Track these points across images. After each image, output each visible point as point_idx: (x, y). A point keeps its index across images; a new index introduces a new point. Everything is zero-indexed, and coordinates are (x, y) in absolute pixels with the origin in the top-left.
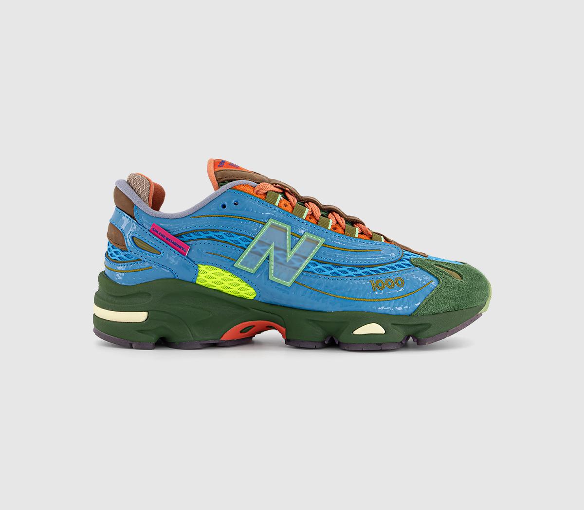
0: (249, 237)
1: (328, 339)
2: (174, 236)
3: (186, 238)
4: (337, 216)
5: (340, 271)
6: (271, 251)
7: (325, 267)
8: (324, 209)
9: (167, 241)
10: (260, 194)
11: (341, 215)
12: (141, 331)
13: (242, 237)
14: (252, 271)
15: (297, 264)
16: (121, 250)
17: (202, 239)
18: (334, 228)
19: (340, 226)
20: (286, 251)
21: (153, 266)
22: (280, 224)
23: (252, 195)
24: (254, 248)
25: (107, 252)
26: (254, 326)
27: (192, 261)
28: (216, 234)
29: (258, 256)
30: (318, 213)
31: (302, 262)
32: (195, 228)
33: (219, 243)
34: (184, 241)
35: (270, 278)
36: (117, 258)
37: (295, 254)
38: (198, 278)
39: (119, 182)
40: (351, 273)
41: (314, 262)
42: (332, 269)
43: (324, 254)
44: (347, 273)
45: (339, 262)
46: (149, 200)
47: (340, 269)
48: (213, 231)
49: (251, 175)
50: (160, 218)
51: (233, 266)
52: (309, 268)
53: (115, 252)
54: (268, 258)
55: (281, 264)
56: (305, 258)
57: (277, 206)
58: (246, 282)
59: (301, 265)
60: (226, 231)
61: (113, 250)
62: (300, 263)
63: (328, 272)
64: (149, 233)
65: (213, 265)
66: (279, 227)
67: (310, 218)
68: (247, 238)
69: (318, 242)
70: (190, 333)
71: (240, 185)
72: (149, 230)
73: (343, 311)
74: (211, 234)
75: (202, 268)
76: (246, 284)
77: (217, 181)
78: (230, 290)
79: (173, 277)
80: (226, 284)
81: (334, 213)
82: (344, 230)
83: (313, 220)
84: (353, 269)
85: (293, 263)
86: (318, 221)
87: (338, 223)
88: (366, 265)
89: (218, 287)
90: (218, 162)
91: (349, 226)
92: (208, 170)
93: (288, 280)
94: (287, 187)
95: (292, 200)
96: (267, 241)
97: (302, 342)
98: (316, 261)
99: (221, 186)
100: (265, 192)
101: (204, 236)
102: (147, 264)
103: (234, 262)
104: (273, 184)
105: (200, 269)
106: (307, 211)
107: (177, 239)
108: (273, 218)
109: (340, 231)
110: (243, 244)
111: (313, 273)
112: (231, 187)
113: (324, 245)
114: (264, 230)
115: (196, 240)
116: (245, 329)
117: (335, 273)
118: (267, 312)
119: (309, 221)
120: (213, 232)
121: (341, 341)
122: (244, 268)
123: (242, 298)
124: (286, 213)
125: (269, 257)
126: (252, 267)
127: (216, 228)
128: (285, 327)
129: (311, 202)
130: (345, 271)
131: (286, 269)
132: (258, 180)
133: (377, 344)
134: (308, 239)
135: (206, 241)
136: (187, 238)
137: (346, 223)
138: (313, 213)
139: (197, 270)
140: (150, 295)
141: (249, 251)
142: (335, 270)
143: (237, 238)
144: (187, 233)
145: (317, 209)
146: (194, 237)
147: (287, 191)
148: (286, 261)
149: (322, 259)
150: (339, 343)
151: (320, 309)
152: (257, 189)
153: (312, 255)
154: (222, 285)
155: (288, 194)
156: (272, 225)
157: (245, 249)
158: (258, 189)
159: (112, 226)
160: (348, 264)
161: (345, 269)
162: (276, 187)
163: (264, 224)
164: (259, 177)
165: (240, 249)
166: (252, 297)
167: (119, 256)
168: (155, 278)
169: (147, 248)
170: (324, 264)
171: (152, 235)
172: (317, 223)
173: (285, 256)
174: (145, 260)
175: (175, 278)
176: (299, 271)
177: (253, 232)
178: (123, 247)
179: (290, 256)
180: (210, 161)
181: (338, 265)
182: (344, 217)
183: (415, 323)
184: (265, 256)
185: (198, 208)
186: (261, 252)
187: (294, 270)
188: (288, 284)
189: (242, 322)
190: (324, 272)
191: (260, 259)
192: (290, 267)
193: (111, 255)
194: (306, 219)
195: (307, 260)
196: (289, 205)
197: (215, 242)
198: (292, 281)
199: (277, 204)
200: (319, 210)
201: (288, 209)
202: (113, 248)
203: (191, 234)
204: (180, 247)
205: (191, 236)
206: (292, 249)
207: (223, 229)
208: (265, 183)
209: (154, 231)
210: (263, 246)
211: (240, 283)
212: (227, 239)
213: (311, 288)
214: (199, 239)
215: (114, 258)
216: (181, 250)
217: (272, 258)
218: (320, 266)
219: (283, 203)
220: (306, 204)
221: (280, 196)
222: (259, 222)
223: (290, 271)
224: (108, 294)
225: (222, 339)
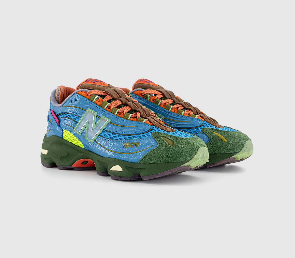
2: (56, 115)
6: (87, 124)
9: (54, 118)
10: (88, 96)
14: (79, 134)
18: (120, 114)
19: (123, 113)
21: (51, 129)
22: (92, 111)
27: (60, 128)
28: (69, 115)
35: (85, 138)
37: (97, 127)
38: (63, 136)
40: (118, 138)
42: (111, 135)
45: (114, 132)
47: (114, 136)
52: (102, 134)
55: (90, 131)
63: (109, 137)
65: (67, 130)
68: (79, 117)
69: (107, 121)
71: (80, 91)
75: (64, 131)
84: (120, 136)
85: (95, 131)
88: (127, 134)
91: (127, 113)
98: (105, 130)
100: (91, 95)
101: (65, 116)
107: (56, 117)
108: (90, 108)
110: (77, 120)
112: (76, 92)
113: (110, 123)
114: (85, 114)
115: (63, 118)
118: (88, 155)
122: (76, 132)
123: (79, 147)
126: (79, 132)
127: (69, 112)
133: (120, 177)
134: (103, 119)
143: (76, 117)
148: (92, 130)
149: (108, 130)
156: (89, 111)
157: (77, 123)
160: (118, 133)
166: (83, 147)
169: (50, 120)
171: (51, 114)
177: (81, 114)
179: (93, 127)
183: (139, 167)
188: (92, 141)
194: (106, 109)
196: (101, 102)
197: (68, 119)
199: (94, 101)
205: (61, 116)
206: (95, 124)
211: (76, 139)
212: (72, 117)
213: (100, 145)
216: (57, 122)
217: (87, 128)
218: (106, 133)
219: (98, 101)
221: (97, 97)
225: (72, 166)
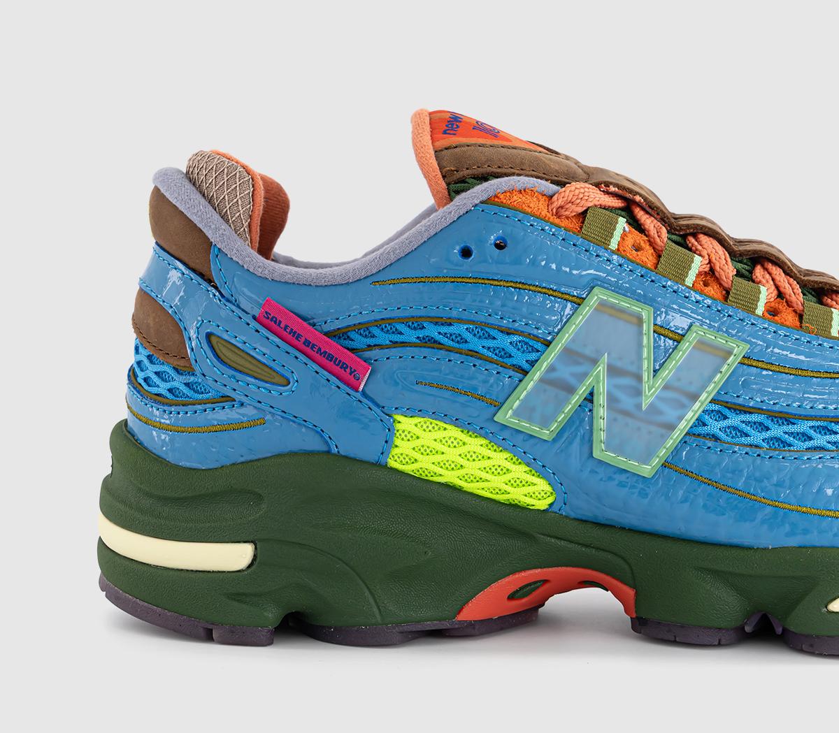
0: (536, 338)
1: (755, 620)
2: (326, 334)
3: (359, 341)
4: (777, 272)
5: (791, 434)
6: (599, 380)
7: (747, 423)
8: (742, 254)
9: (307, 349)
10: (567, 218)
11: (788, 271)
12: (238, 597)
13: (515, 338)
14: (546, 434)
15: (670, 414)
16: (176, 369)
17: (404, 344)
18: (773, 312)
19: (788, 305)
20: (639, 378)
21: (268, 417)
22: (625, 304)
23: (544, 219)
24: (552, 369)
25: (132, 370)
26: (546, 581)
27: (377, 405)
28: (444, 329)
29: (562, 394)
30: (728, 269)
31: (684, 407)
32: (385, 315)
33: (453, 356)
34: (352, 350)
35: (596, 454)
36: (164, 392)
37: (666, 387)
38: (395, 451)
39: (164, 175)
40: (820, 440)
41: (716, 407)
42: (768, 429)
43: (746, 384)
44: (810, 438)
45: (789, 410)
46: (250, 231)
47: (791, 428)
48: (437, 321)
49: (536, 157)
50: (286, 283)
51: (492, 419)
52: (705, 425)
53: (157, 373)
54: (590, 398)
55: (626, 413)
56: (694, 397)
57: (613, 252)
58: (528, 465)
59: (681, 418)
60: (472, 322)
61: (151, 370)
62: (679, 412)
63: (757, 437)
64: (254, 324)
65: (435, 415)
66: (622, 311)
67: (706, 284)
68: (531, 343)
69: (729, 353)
70: (372, 601)
71: (511, 192)
72: (254, 317)
73: (800, 547)
74: (432, 331)
75: (405, 424)
76: (527, 469)
77: (444, 177)
78: (481, 485)
79: (324, 448)
80: (472, 468)
81: (770, 266)
82: (801, 317)
83: (713, 290)
84: (825, 428)
85: (660, 413)
86: (728, 293)
87: (780, 295)
89: (449, 477)
90: (441, 120)
91: (812, 306)
92: (415, 144)
93: (645, 460)
94: (637, 193)
95: (653, 232)
96: (588, 351)
97: (682, 627)
98: (724, 405)
99: (458, 192)
100: (580, 210)
101: (410, 336)
102: (249, 411)
103: (493, 409)
104: (597, 185)
105: (398, 426)
106: (698, 264)
107: (332, 342)
108: (604, 284)
109: (790, 318)
110: (520, 359)
111: (715, 438)
112: (484, 198)
113: (746, 362)
114: (579, 320)
115: (388, 347)
116: (521, 589)
117: (778, 439)
118: (586, 546)
119: (701, 293)
120: (436, 323)
121: (792, 628)
122: (525, 425)
123: (514, 507)
124: (639, 271)
125: (591, 394)
126: (545, 423)
127: (444, 312)
128: (634, 587)
129: (705, 234)
130: (804, 434)
131: (639, 429)
132: (557, 173)
134: (702, 345)
135: (416, 350)
136: (365, 340)
137: (804, 294)
138: (712, 270)
139: (391, 430)
140: (259, 498)
141: (537, 376)
142: (777, 431)
143: (504, 341)
144: (364, 328)
145: (723, 257)
146: (383, 338)
147: (638, 205)
148: (639, 406)
149: (740, 401)
150: (784, 630)
151: (735, 541)
152: (558, 202)
153: (711, 390)
154: (462, 472)
155: (640, 214)
156: (603, 305)
157: (525, 373)
158: (560, 202)
159: (146, 300)
160: (812, 413)
161: (803, 426)
162: (607, 193)
163: (579, 302)
164: (558, 163)
165: (511, 373)
166: (542, 505)
167: (169, 385)
168: (276, 451)
169: (251, 367)
170: (745, 412)
171: (263, 331)
172: (726, 298)
173: (638, 393)
174: (244, 399)
175: (329, 452)
176: (677, 435)
177: (547, 324)
178: (182, 363)
179: (651, 391)
180: (417, 116)
181: (785, 418)
182: (795, 278)
184: (582, 391)
185: (393, 258)
186: (572, 381)
187: (663, 431)
188: (647, 470)
189: (513, 573)
190: (747, 435)
191: (567, 401)
192: (651, 423)
193: (146, 380)
194: (693, 288)
195: (697, 404)
196: (647, 247)
197: (443, 352)
198: (656, 462)
199: (614, 245)
200: (729, 260)
201: (645, 259)
202: (152, 362)
203: (376, 331)
204: (344, 367)
205: (373, 336)
206: (655, 371)
207: (465, 316)
208: (579, 185)
209: (270, 321)
210: (578, 363)
211: (509, 465)
212: (476, 344)
213: (710, 482)
214: (395, 344)
215: (155, 390)
216: (346, 375)
217: (601, 399)
219: (629, 241)
220: (692, 240)
221: (622, 223)
222: (565, 297)
223: (650, 433)
224: (140, 489)
225: (461, 617)
